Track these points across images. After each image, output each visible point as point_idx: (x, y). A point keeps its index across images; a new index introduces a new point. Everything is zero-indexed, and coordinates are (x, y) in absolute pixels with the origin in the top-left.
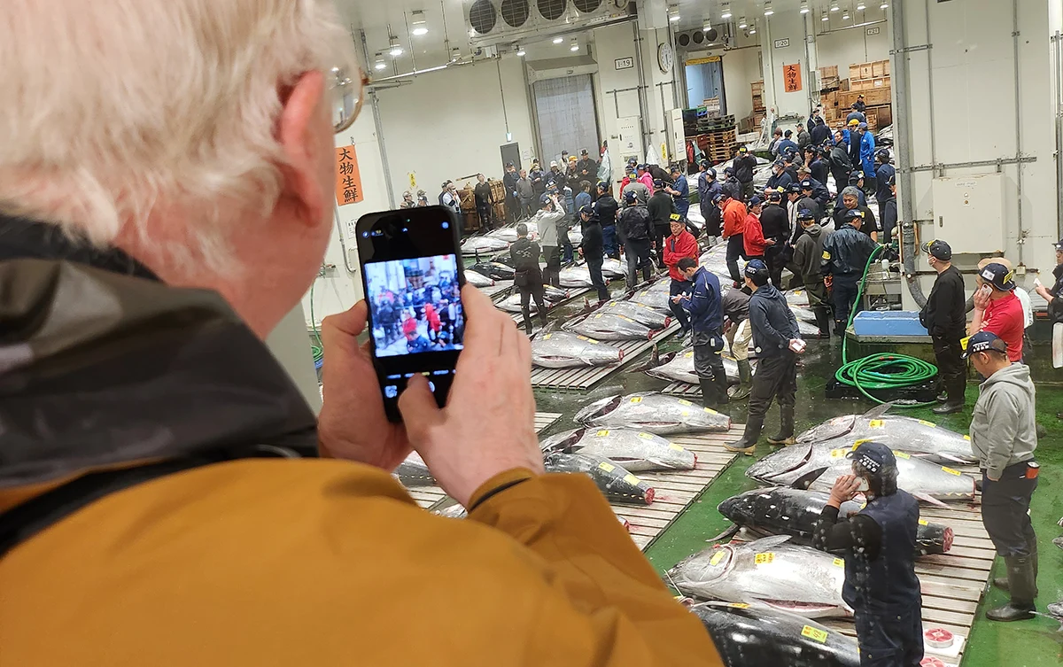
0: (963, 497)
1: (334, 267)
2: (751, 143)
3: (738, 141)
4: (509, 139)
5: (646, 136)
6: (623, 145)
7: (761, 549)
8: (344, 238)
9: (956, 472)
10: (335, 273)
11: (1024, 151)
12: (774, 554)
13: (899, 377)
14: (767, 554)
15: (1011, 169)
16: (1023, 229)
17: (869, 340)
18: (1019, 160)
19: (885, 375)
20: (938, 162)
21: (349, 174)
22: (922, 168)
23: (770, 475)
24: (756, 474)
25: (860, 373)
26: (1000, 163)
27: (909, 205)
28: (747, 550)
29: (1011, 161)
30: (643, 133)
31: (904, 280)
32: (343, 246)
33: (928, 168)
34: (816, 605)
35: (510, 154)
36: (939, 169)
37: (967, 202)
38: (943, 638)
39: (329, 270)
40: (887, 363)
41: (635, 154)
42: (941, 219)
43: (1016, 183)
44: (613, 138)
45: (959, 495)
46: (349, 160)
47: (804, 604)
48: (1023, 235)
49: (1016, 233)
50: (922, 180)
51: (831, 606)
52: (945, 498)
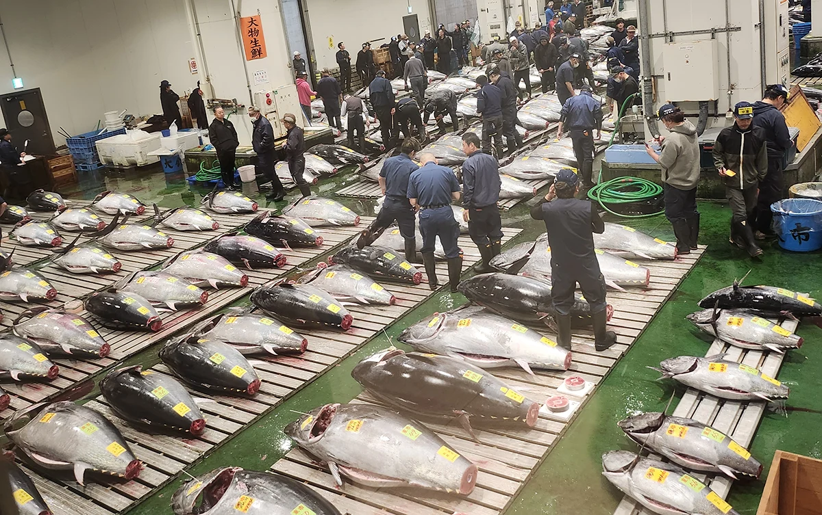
0: (638, 284)
1: (244, 106)
2: (604, 15)
3: (594, 14)
4: (410, 11)
5: (507, 9)
6: (489, 16)
7: (464, 316)
8: (250, 84)
9: (635, 265)
10: (244, 111)
11: (732, 23)
12: (471, 319)
13: (632, 195)
14: (467, 320)
15: (722, 36)
16: (731, 83)
17: (616, 167)
18: (728, 30)
19: (622, 194)
20: (669, 30)
21: (255, 37)
22: (658, 35)
23: (504, 265)
24: (495, 263)
25: (604, 192)
26: (714, 32)
27: (648, 63)
28: (454, 317)
29: (722, 30)
30: (505, 8)
31: (645, 121)
32: (250, 91)
33: (661, 36)
34: (496, 358)
35: (411, 22)
36: (670, 36)
37: (688, 62)
38: (577, 383)
39: (239, 109)
40: (627, 184)
41: (498, 24)
42: (669, 74)
43: (726, 47)
44: (482, 11)
45: (635, 282)
46: (256, 27)
47: (488, 357)
48: (732, 87)
49: (726, 86)
50: (658, 44)
51: (506, 358)
52: (625, 284)
